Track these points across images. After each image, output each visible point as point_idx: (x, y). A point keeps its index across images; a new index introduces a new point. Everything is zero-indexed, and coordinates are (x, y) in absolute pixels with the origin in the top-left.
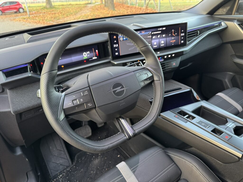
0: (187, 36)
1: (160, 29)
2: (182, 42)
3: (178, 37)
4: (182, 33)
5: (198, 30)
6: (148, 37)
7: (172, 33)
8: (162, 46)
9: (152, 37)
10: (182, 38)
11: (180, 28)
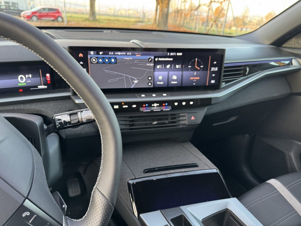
0: (223, 74)
1: (172, 54)
2: (213, 82)
3: (204, 72)
4: (215, 66)
5: (248, 65)
6: (147, 65)
7: (193, 65)
8: (173, 84)
9: (155, 66)
10: (213, 75)
11: (210, 57)
